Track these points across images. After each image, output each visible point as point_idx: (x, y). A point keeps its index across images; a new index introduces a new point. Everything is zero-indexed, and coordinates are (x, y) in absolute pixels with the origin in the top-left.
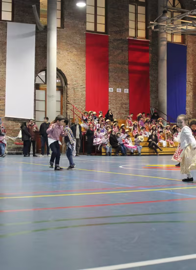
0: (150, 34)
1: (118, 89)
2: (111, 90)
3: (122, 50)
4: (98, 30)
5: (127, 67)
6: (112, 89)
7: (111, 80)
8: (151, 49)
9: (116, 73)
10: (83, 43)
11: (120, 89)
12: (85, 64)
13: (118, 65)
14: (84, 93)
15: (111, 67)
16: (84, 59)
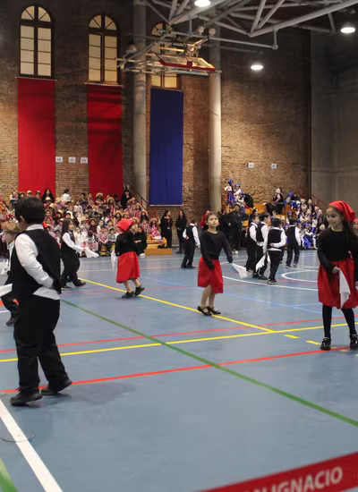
0: (123, 76)
1: (70, 158)
2: (59, 159)
3: (77, 101)
4: (40, 73)
5: (85, 125)
6: (61, 158)
7: (59, 144)
8: (124, 98)
9: (67, 134)
10: (14, 93)
11: (74, 158)
12: (16, 123)
13: (70, 123)
14: (16, 165)
15: (59, 126)
16: (15, 116)
